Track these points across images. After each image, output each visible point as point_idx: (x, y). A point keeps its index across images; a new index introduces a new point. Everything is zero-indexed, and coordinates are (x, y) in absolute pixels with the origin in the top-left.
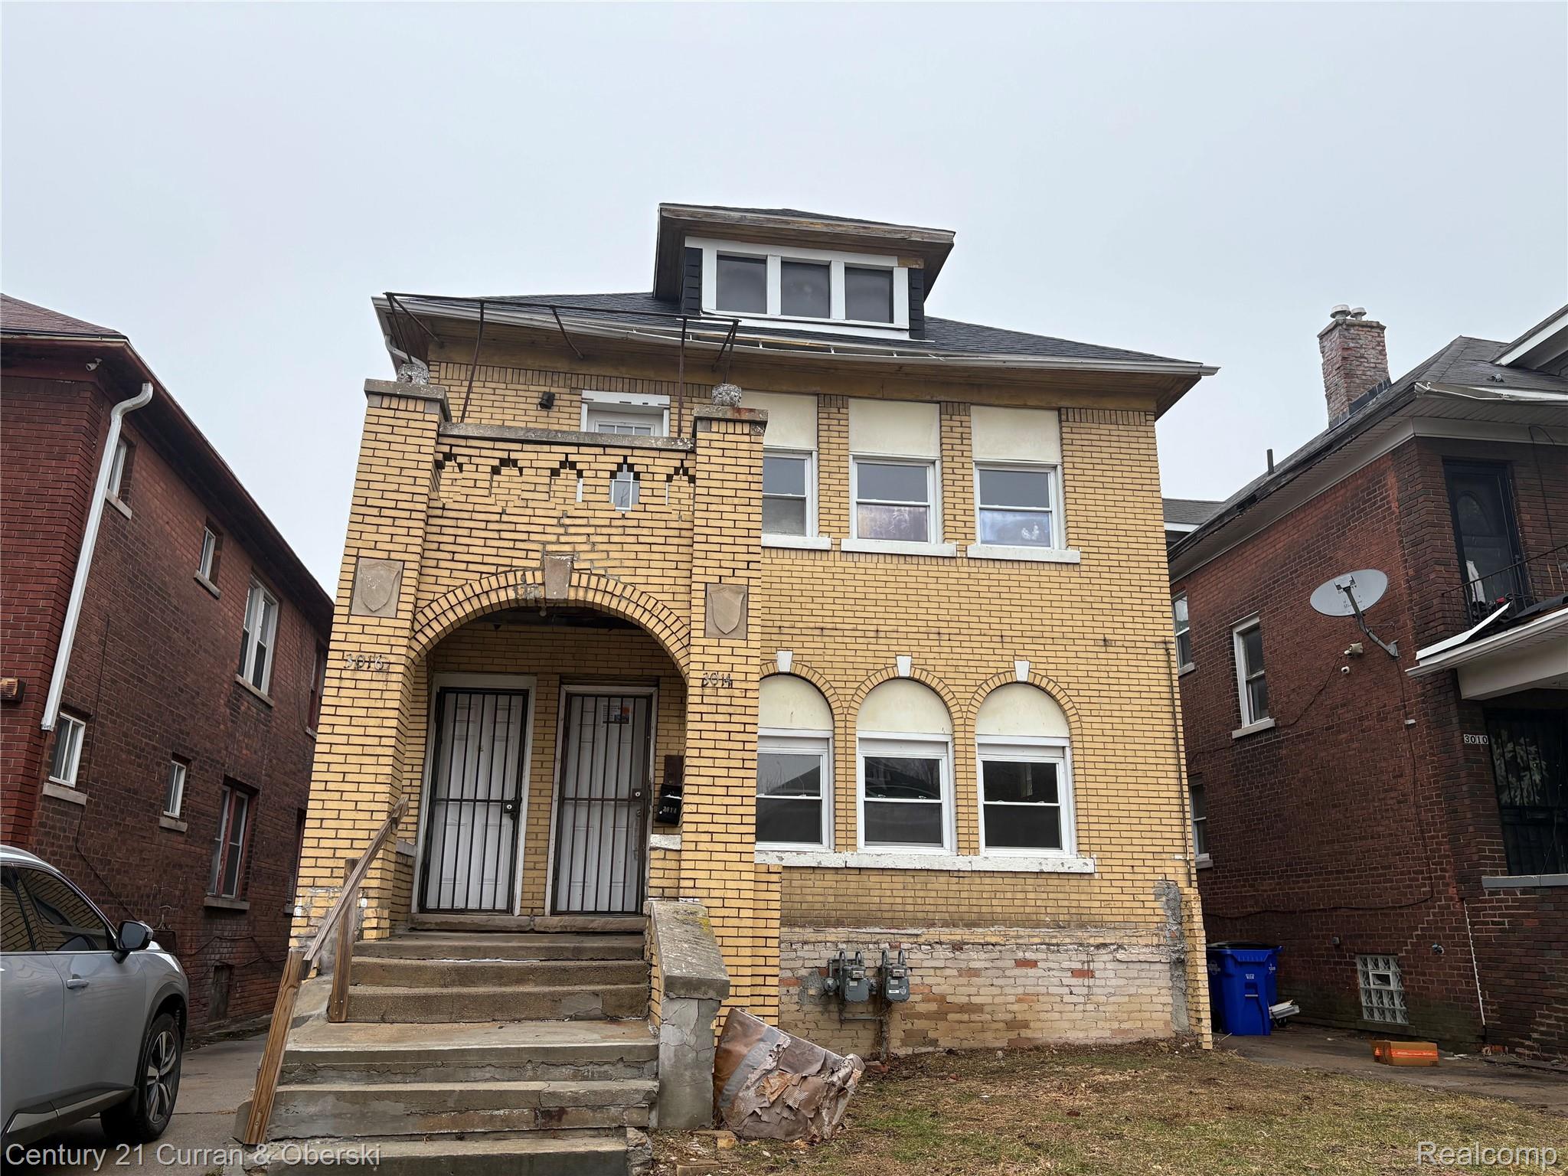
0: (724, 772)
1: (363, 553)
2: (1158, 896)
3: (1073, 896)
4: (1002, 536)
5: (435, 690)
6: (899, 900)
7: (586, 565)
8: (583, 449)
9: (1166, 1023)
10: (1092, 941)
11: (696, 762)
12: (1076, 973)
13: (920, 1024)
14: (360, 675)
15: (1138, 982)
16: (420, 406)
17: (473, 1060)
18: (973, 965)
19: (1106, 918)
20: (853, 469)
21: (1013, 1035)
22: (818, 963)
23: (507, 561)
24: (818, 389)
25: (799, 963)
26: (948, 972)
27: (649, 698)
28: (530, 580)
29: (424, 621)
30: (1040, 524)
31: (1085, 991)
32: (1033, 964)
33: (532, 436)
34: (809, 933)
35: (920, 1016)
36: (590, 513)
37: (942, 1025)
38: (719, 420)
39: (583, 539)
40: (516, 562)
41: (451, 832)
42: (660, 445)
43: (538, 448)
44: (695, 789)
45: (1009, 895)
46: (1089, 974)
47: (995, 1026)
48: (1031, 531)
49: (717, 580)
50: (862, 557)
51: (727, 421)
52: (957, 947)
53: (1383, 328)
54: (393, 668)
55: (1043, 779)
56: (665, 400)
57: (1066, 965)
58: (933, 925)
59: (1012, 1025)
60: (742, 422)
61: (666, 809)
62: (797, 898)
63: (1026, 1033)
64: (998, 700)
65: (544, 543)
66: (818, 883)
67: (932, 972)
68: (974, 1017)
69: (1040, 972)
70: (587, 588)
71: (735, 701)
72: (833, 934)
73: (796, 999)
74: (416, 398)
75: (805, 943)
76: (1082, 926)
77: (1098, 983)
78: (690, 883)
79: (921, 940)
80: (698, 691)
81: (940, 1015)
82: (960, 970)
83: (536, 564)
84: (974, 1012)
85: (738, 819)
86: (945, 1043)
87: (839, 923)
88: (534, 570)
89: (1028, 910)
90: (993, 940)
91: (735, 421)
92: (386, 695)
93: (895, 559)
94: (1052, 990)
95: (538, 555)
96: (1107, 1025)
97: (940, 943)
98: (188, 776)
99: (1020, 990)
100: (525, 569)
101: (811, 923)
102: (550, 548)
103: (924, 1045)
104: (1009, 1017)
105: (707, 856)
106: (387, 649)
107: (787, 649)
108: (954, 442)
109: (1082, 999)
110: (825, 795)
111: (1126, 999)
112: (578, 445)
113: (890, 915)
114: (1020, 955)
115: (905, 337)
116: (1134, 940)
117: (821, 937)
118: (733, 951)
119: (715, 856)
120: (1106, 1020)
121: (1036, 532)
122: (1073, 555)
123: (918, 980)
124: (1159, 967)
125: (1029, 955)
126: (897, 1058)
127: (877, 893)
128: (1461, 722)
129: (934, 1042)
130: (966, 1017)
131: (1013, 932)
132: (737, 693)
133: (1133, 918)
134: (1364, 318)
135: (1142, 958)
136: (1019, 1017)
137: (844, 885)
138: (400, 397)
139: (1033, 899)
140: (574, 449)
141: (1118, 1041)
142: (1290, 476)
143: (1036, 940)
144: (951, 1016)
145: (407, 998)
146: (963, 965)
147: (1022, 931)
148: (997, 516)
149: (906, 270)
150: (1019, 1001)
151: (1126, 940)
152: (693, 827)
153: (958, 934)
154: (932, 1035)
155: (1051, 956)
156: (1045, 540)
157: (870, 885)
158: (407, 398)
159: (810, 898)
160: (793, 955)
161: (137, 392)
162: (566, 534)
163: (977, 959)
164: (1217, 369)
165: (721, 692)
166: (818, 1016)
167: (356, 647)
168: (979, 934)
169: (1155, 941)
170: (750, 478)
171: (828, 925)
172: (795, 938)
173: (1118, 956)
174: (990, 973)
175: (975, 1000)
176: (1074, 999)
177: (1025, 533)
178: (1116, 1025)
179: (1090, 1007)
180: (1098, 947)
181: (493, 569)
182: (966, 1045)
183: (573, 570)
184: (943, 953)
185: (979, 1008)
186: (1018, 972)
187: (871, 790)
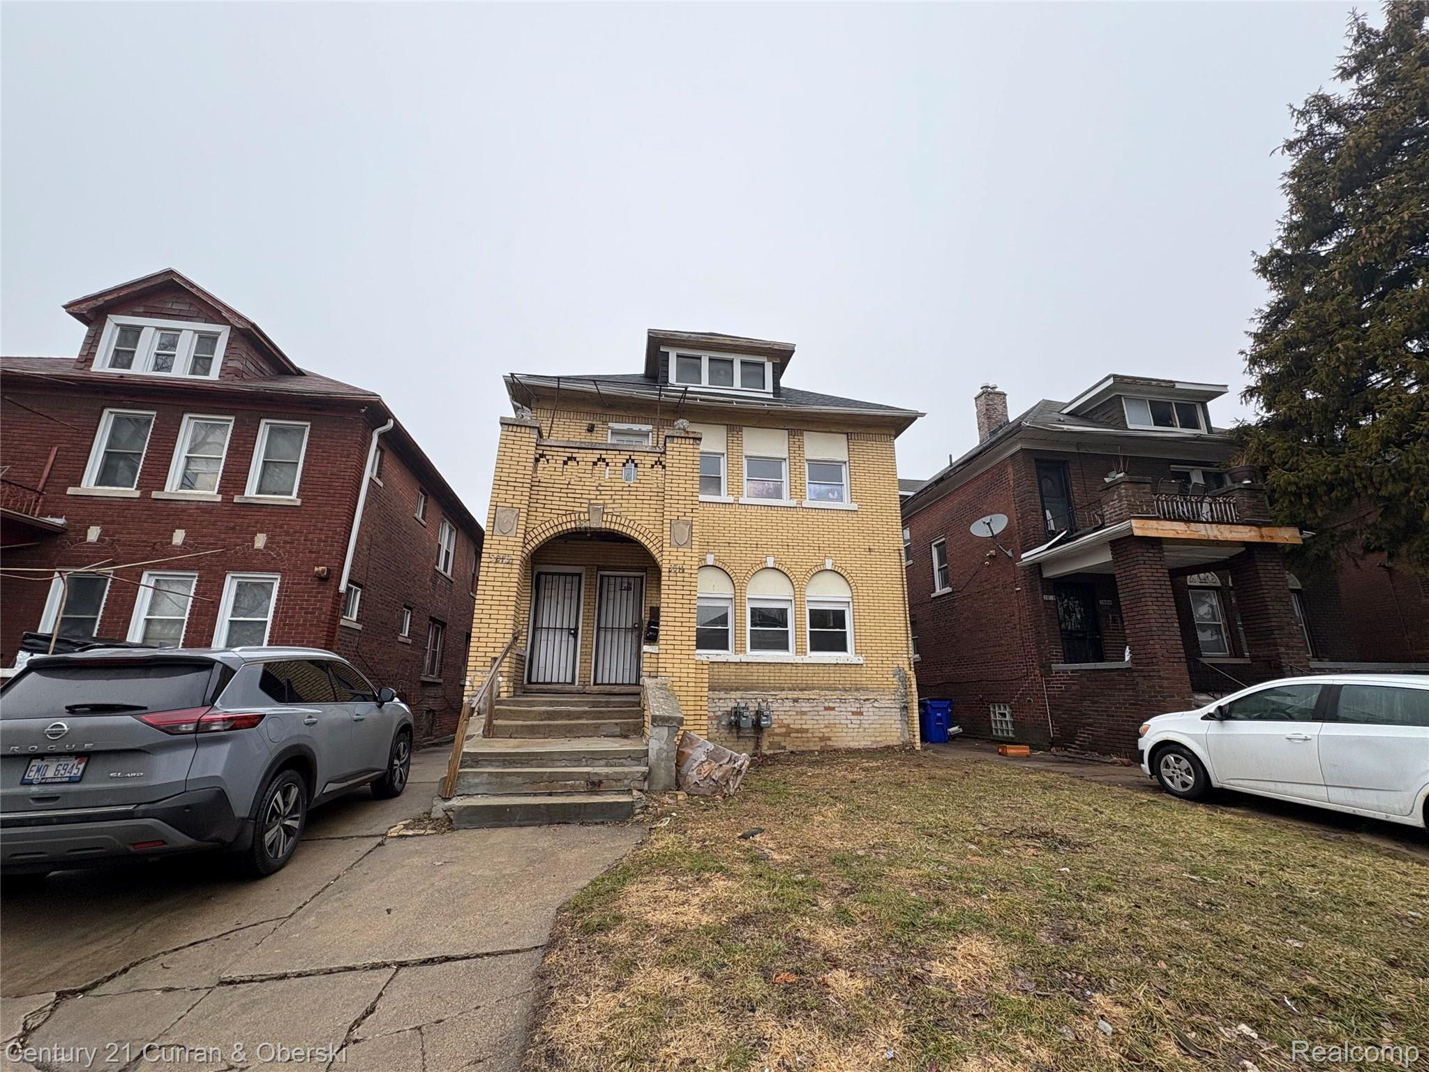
0: (680, 615)
1: (499, 504)
2: (894, 675)
3: (853, 675)
4: (820, 497)
5: (535, 573)
6: (767, 678)
7: (611, 510)
8: (609, 452)
9: (898, 737)
10: (862, 697)
11: (666, 610)
12: (853, 713)
13: (777, 739)
14: (498, 565)
15: (885, 717)
16: (528, 430)
18: (803, 709)
19: (869, 686)
20: (745, 462)
21: (823, 744)
22: (726, 709)
23: (571, 508)
24: (728, 423)
25: (717, 709)
26: (790, 713)
27: (642, 578)
28: (582, 518)
29: (530, 538)
30: (837, 490)
31: (859, 722)
32: (833, 709)
33: (584, 446)
34: (722, 694)
35: (777, 735)
36: (613, 484)
37: (788, 739)
38: (678, 437)
39: (609, 497)
40: (575, 509)
41: (543, 644)
42: (648, 449)
43: (587, 451)
44: (665, 623)
45: (821, 675)
46: (861, 713)
47: (813, 739)
48: (833, 494)
49: (676, 518)
50: (750, 507)
51: (682, 437)
52: (796, 700)
53: (1005, 395)
54: (514, 562)
55: (838, 618)
56: (650, 427)
57: (849, 709)
58: (784, 690)
59: (822, 739)
60: (689, 438)
61: (651, 633)
62: (716, 677)
63: (829, 743)
64: (817, 579)
65: (590, 499)
66: (723, 668)
67: (783, 713)
68: (804, 735)
69: (837, 713)
70: (611, 522)
71: (685, 579)
72: (734, 695)
73: (716, 726)
74: (526, 426)
75: (720, 699)
76: (857, 690)
77: (865, 718)
78: (664, 670)
79: (778, 697)
80: (667, 574)
81: (787, 734)
82: (797, 712)
83: (586, 510)
84: (804, 732)
85: (687, 638)
86: (789, 748)
87: (737, 689)
88: (584, 513)
89: (830, 682)
90: (813, 697)
91: (686, 438)
92: (511, 575)
93: (766, 508)
94: (842, 722)
95: (587, 505)
96: (869, 739)
97: (787, 699)
98: (411, 616)
99: (827, 722)
100: (580, 512)
101: (723, 689)
102: (592, 502)
103: (779, 749)
104: (821, 735)
105: (671, 656)
106: (512, 552)
107: (712, 553)
108: (796, 450)
109: (857, 726)
110: (730, 627)
111: (879, 726)
112: (607, 450)
113: (763, 685)
114: (826, 704)
115: (771, 396)
116: (883, 697)
117: (728, 696)
118: (685, 703)
119: (676, 656)
120: (869, 736)
121: (836, 494)
122: (854, 506)
123: (776, 717)
124: (895, 710)
125: (831, 705)
126: (766, 756)
127: (756, 674)
128: (1043, 589)
129: (784, 748)
130: (800, 735)
131: (823, 693)
132: (686, 575)
133: (882, 686)
134: (997, 390)
135: (886, 705)
136: (826, 735)
137: (739, 671)
138: (517, 426)
139: (834, 678)
140: (604, 452)
141: (874, 747)
142: (961, 468)
143: (835, 697)
144: (792, 735)
145: (522, 726)
146: (798, 709)
147: (827, 693)
148: (817, 486)
149: (771, 363)
150: (826, 727)
151: (879, 697)
152: (665, 642)
153: (796, 694)
154: (783, 744)
155: (842, 705)
156: (840, 499)
157: (752, 670)
158: (521, 426)
159: (722, 677)
160: (714, 705)
161: (385, 424)
162: (601, 495)
163: (805, 706)
164: (925, 414)
165: (678, 575)
166: (727, 735)
167: (496, 551)
168: (806, 694)
169: (893, 697)
170: (693, 466)
171: (731, 690)
172: (715, 697)
173: (875, 705)
174: (811, 713)
175: (804, 727)
176: (854, 726)
177: (830, 495)
178: (873, 739)
179: (861, 730)
180: (865, 700)
181: (564, 512)
182: (799, 749)
183: (604, 513)
184: (788, 703)
185: (806, 731)
186: (826, 713)
187: (753, 624)
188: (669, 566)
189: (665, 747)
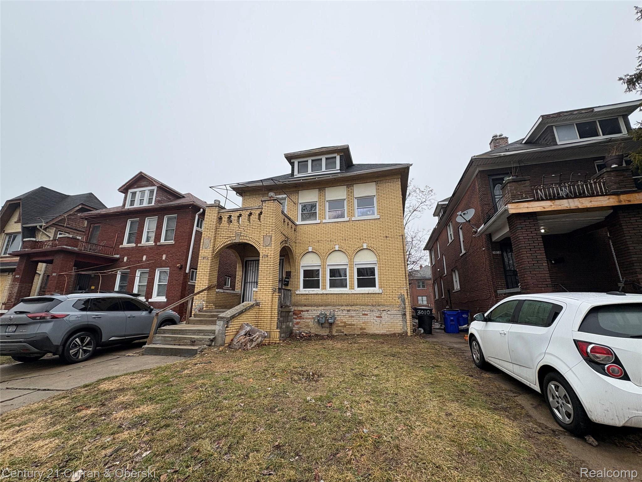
0: (266, 275)
1: (205, 237)
2: (399, 298)
3: (377, 299)
4: (363, 214)
5: (245, 261)
6: (335, 301)
7: (243, 234)
8: (243, 211)
9: (401, 329)
10: (381, 309)
11: (261, 273)
12: (377, 317)
13: (339, 328)
14: (204, 260)
15: (393, 319)
16: (215, 208)
17: (188, 331)
18: (352, 315)
19: (385, 304)
21: (362, 331)
22: (317, 314)
23: (229, 236)
24: (318, 187)
25: (313, 314)
26: (346, 316)
27: (283, 259)
28: (233, 239)
29: (215, 249)
30: (372, 210)
31: (380, 321)
32: (367, 315)
33: (234, 210)
34: (315, 308)
35: (340, 326)
36: (244, 224)
37: (345, 328)
38: (267, 200)
39: (243, 229)
40: (231, 236)
41: (248, 288)
42: (257, 208)
43: (235, 212)
44: (260, 279)
45: (361, 299)
46: (381, 317)
47: (357, 329)
48: (370, 212)
49: (266, 234)
51: (269, 200)
52: (348, 311)
53: (507, 138)
54: (209, 258)
55: (371, 271)
57: (375, 315)
58: (343, 306)
59: (361, 329)
60: (272, 200)
61: (285, 282)
62: (313, 300)
63: (365, 331)
64: (359, 253)
65: (236, 231)
66: (316, 296)
67: (343, 316)
68: (352, 327)
69: (369, 317)
70: (243, 239)
71: (268, 260)
72: (320, 308)
73: (313, 322)
74: (214, 206)
75: (315, 310)
76: (379, 306)
77: (383, 319)
78: (259, 298)
79: (340, 309)
80: (261, 258)
81: (345, 326)
82: (349, 316)
83: (234, 235)
84: (352, 326)
85: (268, 285)
86: (345, 333)
87: (322, 306)
88: (234, 237)
89: (365, 302)
90: (357, 309)
91: (270, 200)
92: (208, 264)
93: (335, 223)
94: (371, 321)
95: (235, 234)
96: (385, 329)
97: (344, 310)
98: (231, 279)
99: (363, 321)
100: (232, 237)
101: (316, 306)
102: (237, 232)
103: (340, 333)
104: (361, 327)
105: (262, 292)
106: (208, 255)
107: (311, 246)
108: (350, 194)
109: (379, 323)
111: (390, 323)
112: (242, 210)
113: (333, 304)
114: (363, 313)
115: (339, 171)
116: (392, 309)
117: (318, 309)
119: (264, 292)
120: (385, 328)
121: (371, 212)
122: (378, 217)
123: (340, 318)
124: (399, 315)
125: (366, 313)
126: (334, 335)
127: (330, 299)
128: (492, 248)
129: (343, 332)
130: (350, 327)
131: (362, 307)
133: (392, 304)
134: (503, 136)
135: (394, 313)
136: (363, 327)
137: (323, 297)
138: (211, 206)
139: (367, 300)
140: (241, 211)
141: (388, 333)
142: (459, 186)
143: (368, 309)
144: (347, 326)
145: (198, 320)
146: (350, 315)
147: (364, 307)
148: (362, 209)
149: (339, 156)
150: (363, 323)
151: (390, 309)
152: (260, 287)
153: (349, 308)
154: (342, 331)
155: (371, 313)
156: (373, 214)
157: (329, 297)
158: (213, 206)
159: (315, 300)
160: (312, 313)
161: (200, 210)
162: (240, 229)
163: (353, 313)
164: (412, 164)
165: (266, 258)
166: (317, 326)
167: (203, 255)
168: (353, 308)
169: (398, 309)
170: (273, 212)
171: (319, 306)
172: (312, 309)
173: (388, 313)
174: (356, 317)
175: (353, 323)
176: (377, 323)
177: (368, 213)
178: (388, 329)
179: (381, 325)
180: (383, 311)
181: (227, 237)
182: (350, 333)
183: (241, 236)
184: (345, 312)
185: (354, 325)
186: (363, 316)
188: (262, 255)
189: (221, 329)
